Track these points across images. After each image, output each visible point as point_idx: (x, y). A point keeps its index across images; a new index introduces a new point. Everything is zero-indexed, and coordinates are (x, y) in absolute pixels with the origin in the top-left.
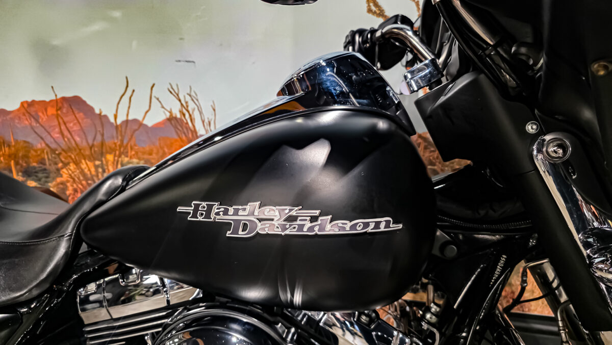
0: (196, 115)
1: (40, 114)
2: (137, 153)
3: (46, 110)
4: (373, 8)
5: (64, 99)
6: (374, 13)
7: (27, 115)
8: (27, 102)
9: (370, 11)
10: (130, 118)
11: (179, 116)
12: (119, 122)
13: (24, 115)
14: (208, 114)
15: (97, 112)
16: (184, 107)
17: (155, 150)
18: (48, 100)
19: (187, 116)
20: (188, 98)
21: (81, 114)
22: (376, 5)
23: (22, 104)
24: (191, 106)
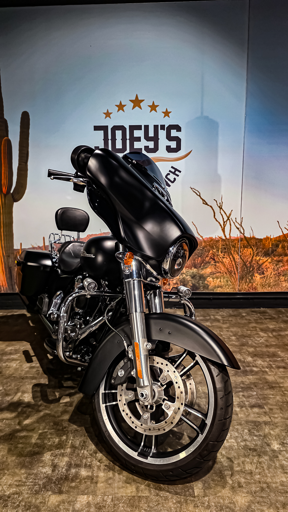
4: (204, 203)
5: (104, 233)
6: (205, 204)
8: (90, 235)
9: (203, 203)
13: (88, 239)
18: (98, 233)
22: (205, 202)
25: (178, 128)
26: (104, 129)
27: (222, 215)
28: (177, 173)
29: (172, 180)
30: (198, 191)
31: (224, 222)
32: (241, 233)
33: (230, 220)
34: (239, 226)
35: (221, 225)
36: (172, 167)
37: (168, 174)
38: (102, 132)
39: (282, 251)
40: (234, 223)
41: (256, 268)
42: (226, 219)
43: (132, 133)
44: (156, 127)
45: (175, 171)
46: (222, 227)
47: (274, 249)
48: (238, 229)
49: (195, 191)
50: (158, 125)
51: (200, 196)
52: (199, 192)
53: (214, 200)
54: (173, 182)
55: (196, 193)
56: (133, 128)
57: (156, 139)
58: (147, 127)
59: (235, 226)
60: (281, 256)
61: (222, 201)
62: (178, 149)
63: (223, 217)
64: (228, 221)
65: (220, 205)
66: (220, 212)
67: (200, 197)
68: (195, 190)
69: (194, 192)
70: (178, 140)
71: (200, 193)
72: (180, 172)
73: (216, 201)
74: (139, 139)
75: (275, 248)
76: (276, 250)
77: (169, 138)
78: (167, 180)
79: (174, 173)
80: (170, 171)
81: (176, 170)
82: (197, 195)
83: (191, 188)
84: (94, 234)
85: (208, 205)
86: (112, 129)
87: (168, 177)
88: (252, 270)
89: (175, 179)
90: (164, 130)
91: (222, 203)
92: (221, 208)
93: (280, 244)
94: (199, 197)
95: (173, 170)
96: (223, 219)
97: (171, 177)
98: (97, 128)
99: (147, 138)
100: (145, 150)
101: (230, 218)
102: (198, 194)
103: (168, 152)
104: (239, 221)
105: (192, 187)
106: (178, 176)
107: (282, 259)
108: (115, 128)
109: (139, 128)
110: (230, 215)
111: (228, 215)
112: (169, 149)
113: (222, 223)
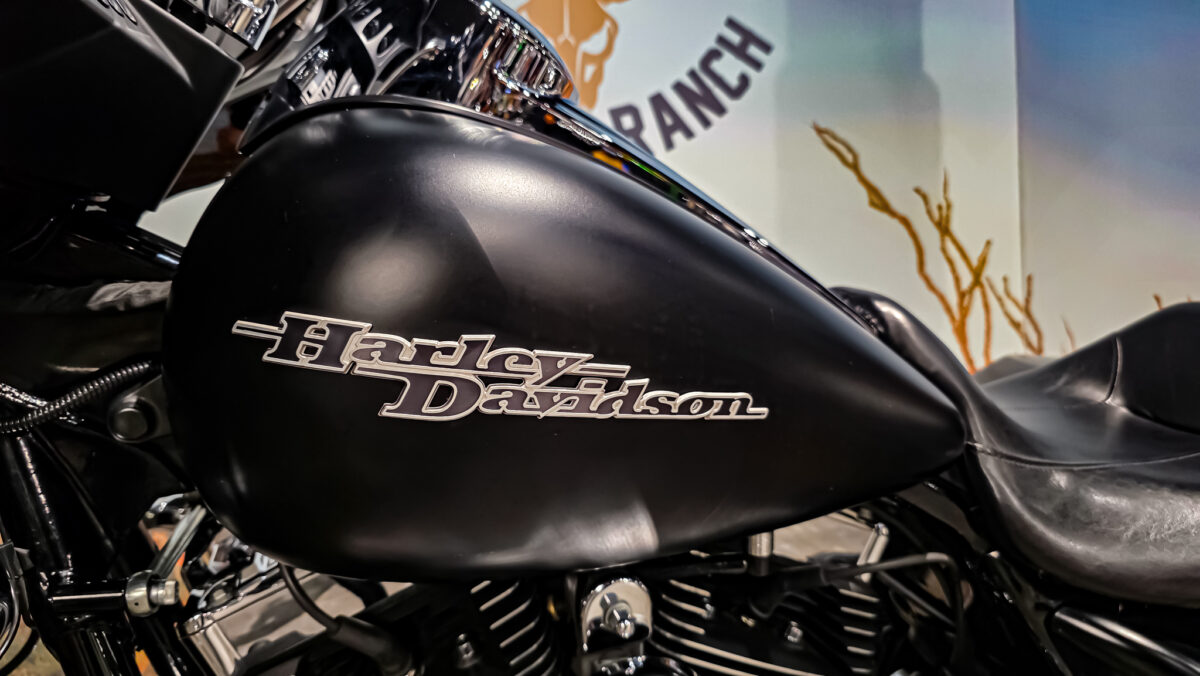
27: (950, 262)
28: (754, 51)
29: (733, 82)
30: (847, 145)
31: (962, 295)
32: (1029, 345)
33: (982, 286)
34: (1019, 316)
35: (948, 309)
36: (732, 23)
37: (713, 55)
40: (999, 299)
42: (967, 279)
45: (745, 44)
46: (952, 318)
48: (1016, 325)
49: (835, 143)
51: (855, 167)
52: (850, 149)
53: (918, 191)
54: (736, 93)
55: (839, 153)
59: (1007, 315)
61: (946, 199)
63: (954, 270)
64: (977, 293)
65: (941, 215)
66: (944, 250)
67: (858, 171)
68: (835, 138)
69: (833, 147)
71: (855, 157)
72: (766, 48)
73: (925, 198)
78: (709, 82)
79: (740, 52)
80: (721, 40)
81: (749, 37)
82: (845, 161)
83: (820, 131)
85: (893, 214)
87: (716, 66)
89: (744, 81)
91: (949, 206)
92: (943, 227)
94: (850, 175)
95: (735, 38)
96: (957, 280)
97: (729, 67)
101: (983, 280)
102: (849, 157)
104: (1019, 293)
105: (823, 125)
106: (757, 65)
110: (983, 261)
111: (975, 262)
113: (953, 299)
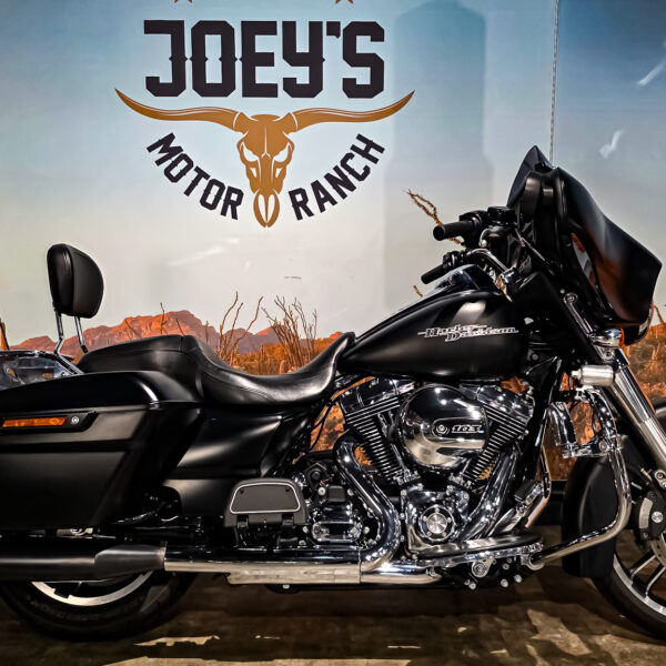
0: (299, 323)
1: (143, 329)
2: (238, 360)
3: (150, 325)
5: (171, 314)
7: (129, 330)
8: (131, 318)
10: (235, 328)
11: (282, 324)
12: (224, 332)
13: (126, 330)
14: (310, 320)
15: (204, 323)
16: (289, 316)
17: (257, 356)
18: (154, 315)
19: (291, 323)
20: (293, 308)
21: (187, 327)
23: (126, 320)
24: (295, 314)
25: (376, 32)
26: (174, 28)
28: (373, 152)
29: (361, 172)
30: (429, 203)
36: (360, 138)
37: (349, 156)
38: (168, 37)
39: (659, 367)
41: (588, 415)
43: (248, 44)
44: (315, 28)
45: (367, 149)
47: (639, 362)
49: (421, 202)
50: (321, 23)
51: (434, 216)
52: (432, 205)
54: (361, 178)
55: (424, 208)
56: (252, 29)
57: (314, 60)
58: (290, 28)
60: (658, 381)
62: (375, 87)
67: (436, 218)
68: (422, 199)
69: (419, 205)
70: (375, 64)
71: (435, 210)
72: (381, 150)
74: (267, 59)
75: (639, 359)
76: (642, 367)
77: (352, 57)
78: (346, 173)
79: (365, 154)
80: (354, 148)
81: (370, 144)
82: (428, 213)
83: (412, 196)
84: (142, 315)
85: (456, 241)
86: (194, 30)
87: (349, 163)
88: (579, 420)
89: (367, 170)
90: (338, 36)
93: (652, 349)
94: (432, 219)
95: (362, 146)
98: (152, 27)
99: (292, 57)
100: (285, 89)
102: (431, 210)
103: (350, 96)
105: (413, 193)
106: (375, 160)
107: (659, 392)
108: (203, 28)
109: (268, 28)
112: (351, 88)
